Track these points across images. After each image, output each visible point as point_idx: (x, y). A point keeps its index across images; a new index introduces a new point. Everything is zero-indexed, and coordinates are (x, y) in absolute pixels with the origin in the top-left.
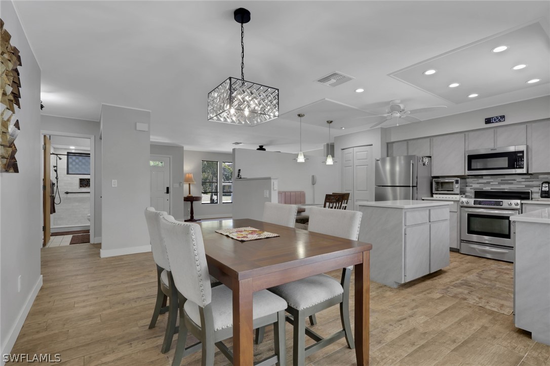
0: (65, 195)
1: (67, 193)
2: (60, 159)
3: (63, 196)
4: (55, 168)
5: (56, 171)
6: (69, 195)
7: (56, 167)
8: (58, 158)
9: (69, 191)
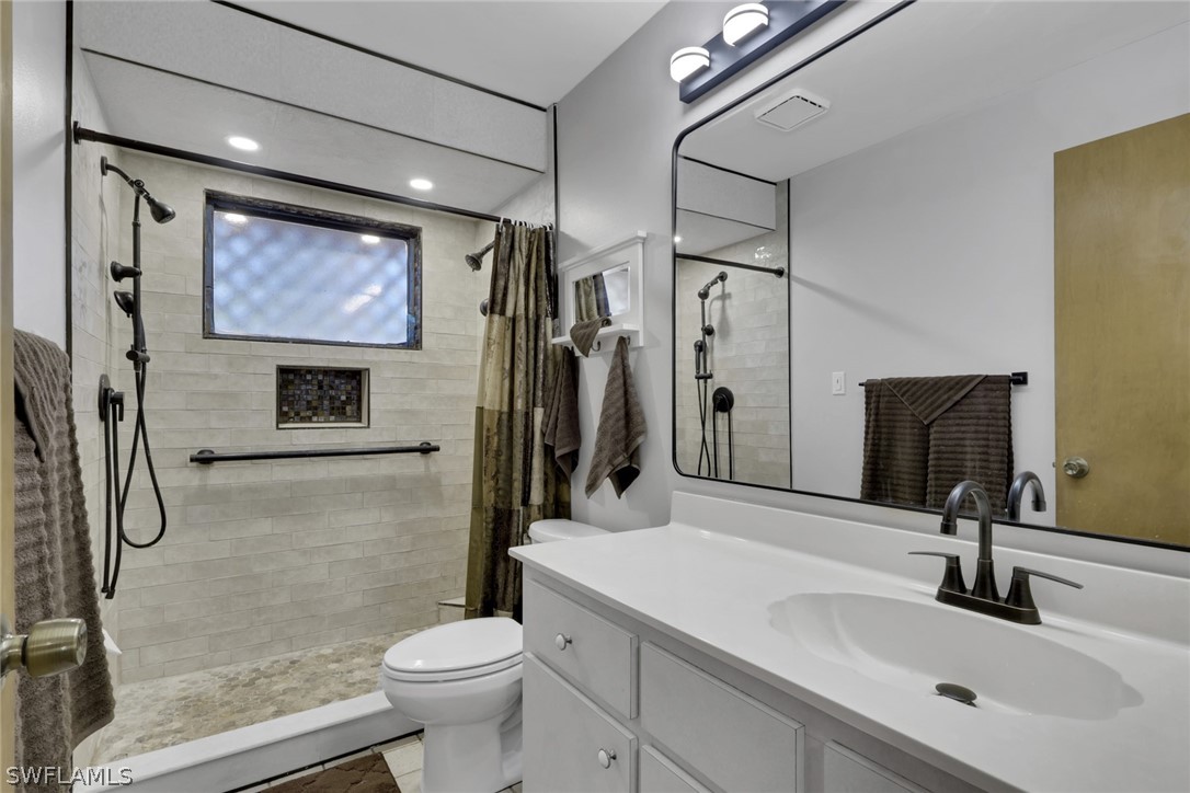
0: (194, 477)
1: (205, 460)
2: (161, 214)
3: (177, 479)
4: (127, 284)
5: (130, 305)
6: (218, 475)
7: (133, 273)
8: (145, 208)
9: (219, 445)
